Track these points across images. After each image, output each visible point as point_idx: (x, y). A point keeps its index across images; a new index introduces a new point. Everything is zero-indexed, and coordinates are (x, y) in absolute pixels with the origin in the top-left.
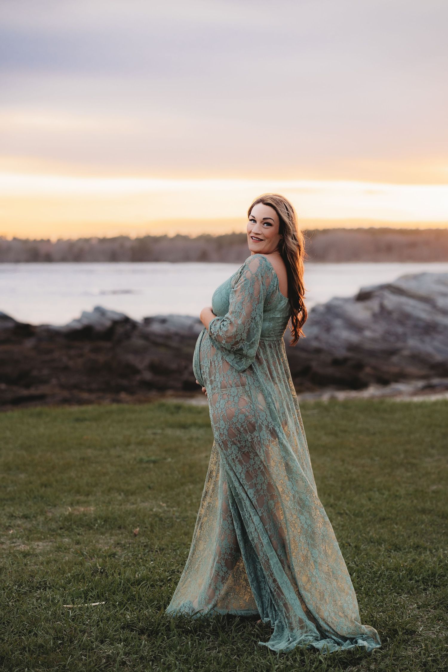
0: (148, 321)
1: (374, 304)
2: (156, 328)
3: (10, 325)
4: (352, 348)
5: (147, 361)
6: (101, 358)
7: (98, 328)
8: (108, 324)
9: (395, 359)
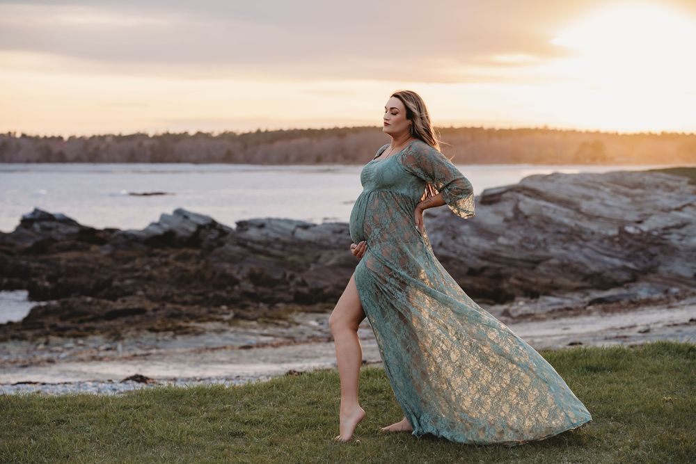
0: (242, 225)
1: (507, 208)
2: (253, 233)
3: (74, 230)
4: (486, 256)
5: (246, 270)
6: (192, 267)
7: (181, 233)
8: (193, 229)
9: (542, 268)
